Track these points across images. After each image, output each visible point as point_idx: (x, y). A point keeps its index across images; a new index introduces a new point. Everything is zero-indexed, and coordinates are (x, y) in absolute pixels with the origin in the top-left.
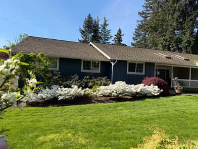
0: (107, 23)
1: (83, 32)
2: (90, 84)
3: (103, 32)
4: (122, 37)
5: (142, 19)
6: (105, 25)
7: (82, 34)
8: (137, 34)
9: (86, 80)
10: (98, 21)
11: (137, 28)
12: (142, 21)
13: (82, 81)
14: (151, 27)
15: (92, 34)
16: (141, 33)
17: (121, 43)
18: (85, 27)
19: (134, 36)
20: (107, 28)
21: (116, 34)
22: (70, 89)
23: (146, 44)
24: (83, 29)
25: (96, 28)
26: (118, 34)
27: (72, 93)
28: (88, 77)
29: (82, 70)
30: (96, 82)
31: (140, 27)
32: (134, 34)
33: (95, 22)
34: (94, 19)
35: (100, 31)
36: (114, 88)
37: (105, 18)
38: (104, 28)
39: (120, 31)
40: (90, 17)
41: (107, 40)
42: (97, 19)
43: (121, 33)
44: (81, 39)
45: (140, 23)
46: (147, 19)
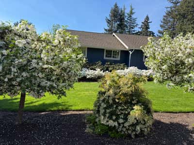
0: (133, 11)
1: (109, 22)
2: (110, 69)
3: (129, 21)
4: (149, 24)
5: (172, 5)
6: (132, 13)
7: (108, 23)
8: (165, 21)
9: (107, 66)
10: (124, 9)
11: (165, 15)
12: (171, 8)
13: (104, 66)
14: (180, 14)
15: (118, 23)
16: (169, 21)
17: (149, 30)
18: (111, 17)
19: (162, 24)
20: (134, 16)
21: (143, 22)
22: (95, 71)
23: (174, 32)
24: (109, 18)
25: (122, 17)
26: (145, 21)
27: (96, 73)
28: (108, 63)
29: (105, 58)
30: (115, 67)
31: (169, 14)
32: (162, 22)
33: (121, 11)
34: (120, 8)
35: (126, 20)
36: (127, 71)
37: (131, 7)
38: (130, 16)
39: (147, 18)
40: (116, 6)
41: (133, 28)
42: (123, 8)
43: (148, 20)
44: (107, 28)
45: (169, 9)
46: (178, 5)
